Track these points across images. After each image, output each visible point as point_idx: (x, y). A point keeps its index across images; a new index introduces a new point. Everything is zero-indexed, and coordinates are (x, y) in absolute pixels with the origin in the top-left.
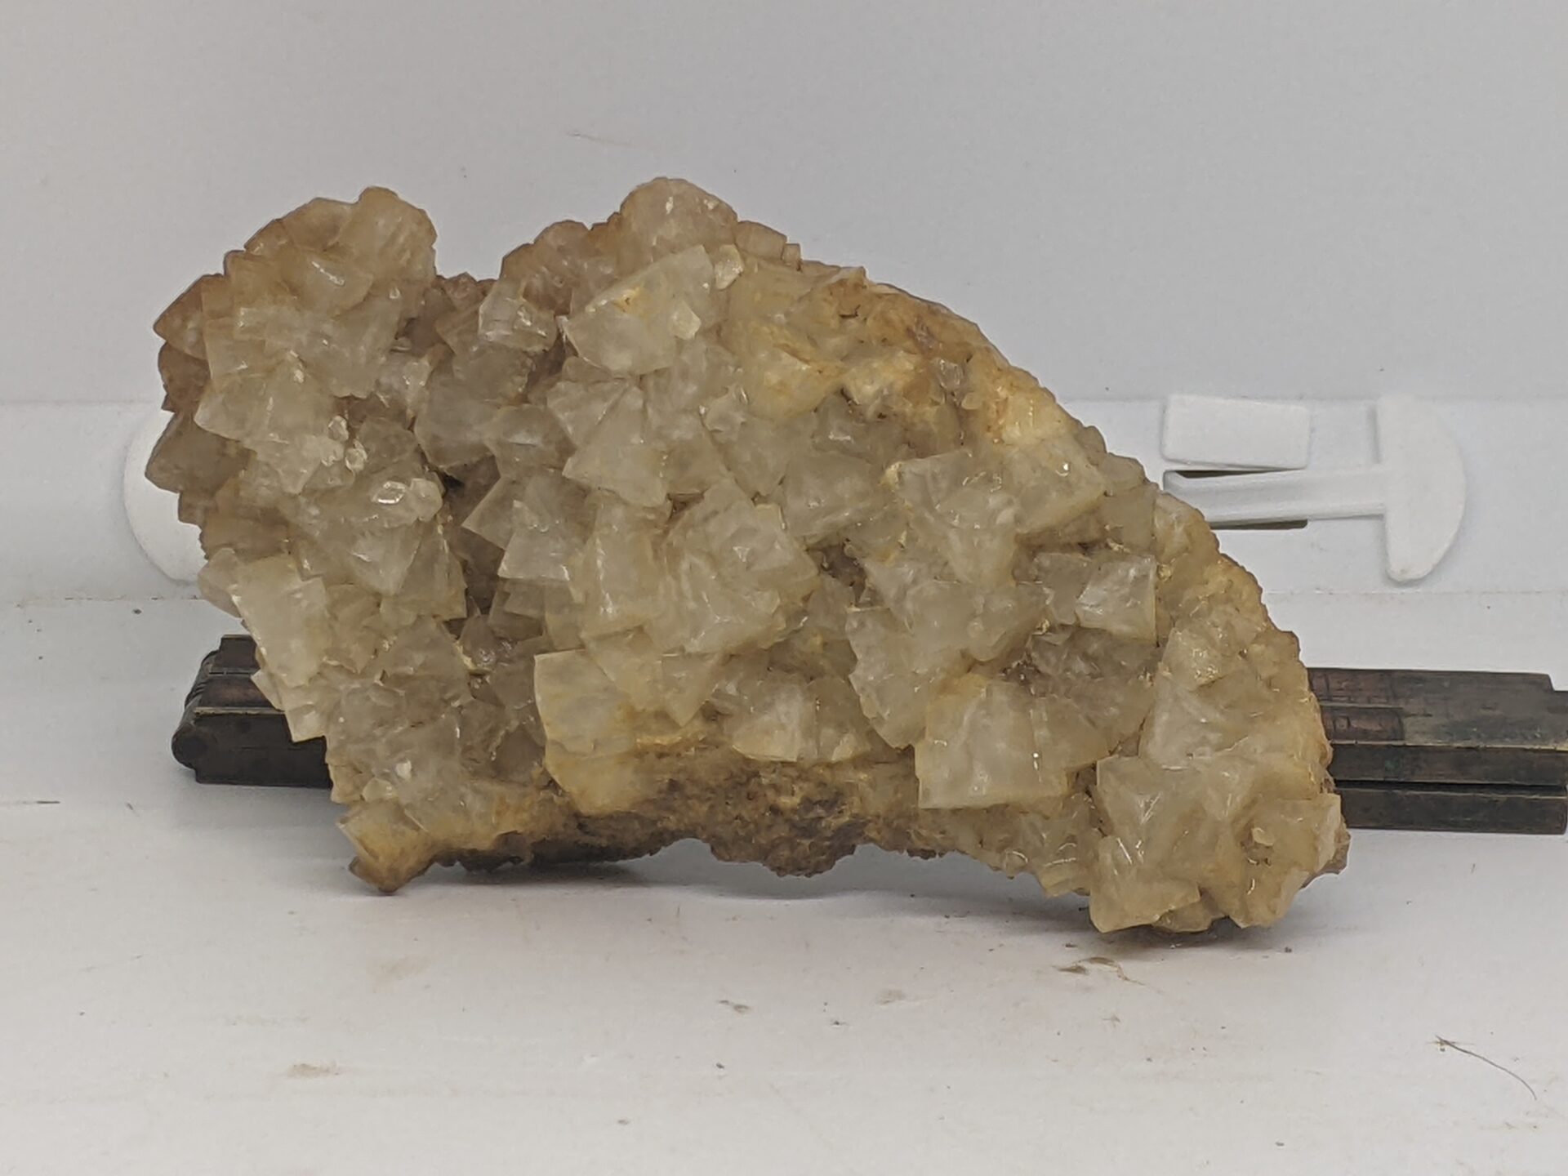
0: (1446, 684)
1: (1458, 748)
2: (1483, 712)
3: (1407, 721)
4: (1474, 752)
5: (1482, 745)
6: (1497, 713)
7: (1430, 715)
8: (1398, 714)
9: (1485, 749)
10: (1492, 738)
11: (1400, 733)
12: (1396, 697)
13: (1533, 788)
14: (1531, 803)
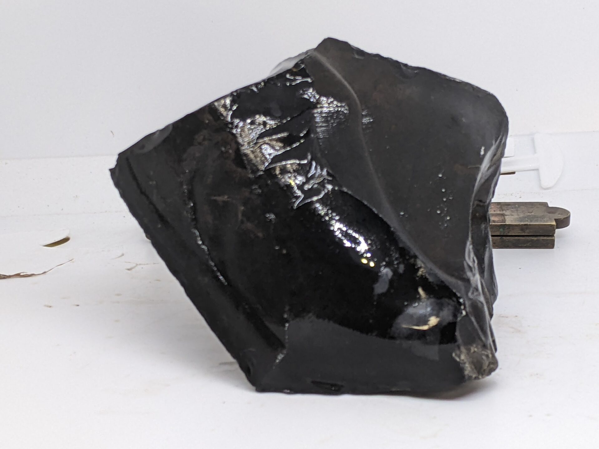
0: (517, 206)
1: (522, 225)
2: (529, 214)
3: (506, 217)
4: (526, 226)
5: (529, 223)
6: (533, 214)
7: (513, 215)
8: (503, 215)
9: (530, 225)
10: (531, 221)
11: (504, 221)
12: (503, 210)
13: (544, 236)
14: (543, 240)
